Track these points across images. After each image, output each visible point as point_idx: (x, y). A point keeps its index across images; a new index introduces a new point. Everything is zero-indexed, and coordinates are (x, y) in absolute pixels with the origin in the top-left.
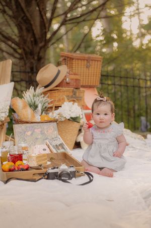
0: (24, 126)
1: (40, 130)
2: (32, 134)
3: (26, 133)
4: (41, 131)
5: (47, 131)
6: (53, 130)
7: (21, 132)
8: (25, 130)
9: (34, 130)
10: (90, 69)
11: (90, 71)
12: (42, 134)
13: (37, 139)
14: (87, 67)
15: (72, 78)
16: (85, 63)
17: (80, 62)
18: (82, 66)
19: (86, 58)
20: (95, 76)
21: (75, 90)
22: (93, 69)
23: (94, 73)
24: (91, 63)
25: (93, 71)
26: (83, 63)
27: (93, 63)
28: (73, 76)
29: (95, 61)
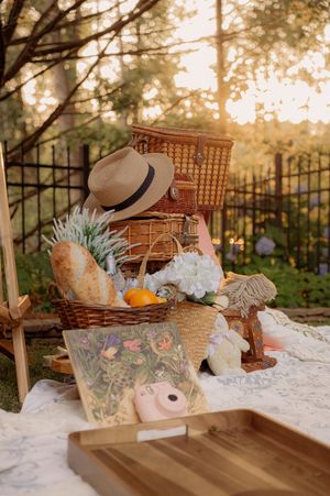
0: (93, 333)
1: (137, 342)
2: (118, 355)
3: (102, 351)
4: (141, 346)
5: (158, 346)
6: (170, 341)
7: (87, 352)
8: (99, 345)
9: (121, 343)
10: (204, 166)
11: (203, 172)
12: (145, 353)
13: (134, 367)
15: (181, 187)
16: (193, 151)
17: (178, 150)
18: (185, 160)
19: (193, 140)
20: (214, 183)
21: (188, 218)
22: (210, 167)
23: (212, 175)
24: (205, 152)
25: (209, 172)
26: (186, 150)
27: (211, 152)
28: (183, 184)
29: (216, 146)
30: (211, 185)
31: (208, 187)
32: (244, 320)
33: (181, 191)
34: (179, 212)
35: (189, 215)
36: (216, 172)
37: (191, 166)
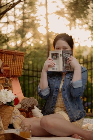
10: (16, 62)
11: (15, 64)
14: (13, 61)
15: (5, 69)
16: (12, 57)
17: (8, 56)
18: (10, 60)
19: (13, 53)
20: (19, 68)
21: (7, 79)
22: (17, 62)
23: (18, 65)
24: (16, 57)
25: (17, 64)
26: (10, 57)
27: (18, 57)
28: (5, 68)
29: (19, 55)
30: (18, 68)
31: (17, 69)
32: (26, 112)
33: (5, 70)
34: (4, 77)
35: (8, 78)
36: (19, 64)
37: (12, 62)
